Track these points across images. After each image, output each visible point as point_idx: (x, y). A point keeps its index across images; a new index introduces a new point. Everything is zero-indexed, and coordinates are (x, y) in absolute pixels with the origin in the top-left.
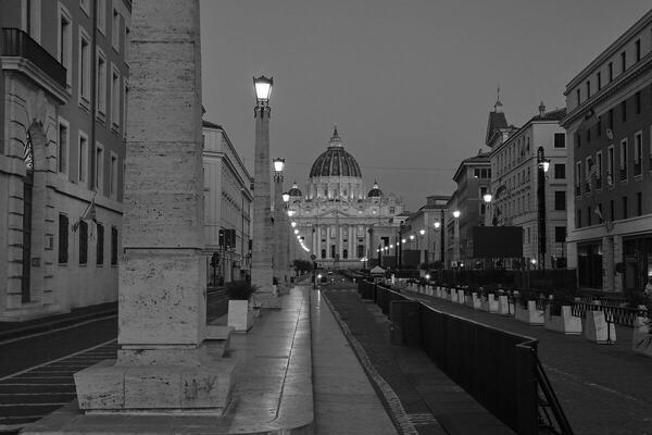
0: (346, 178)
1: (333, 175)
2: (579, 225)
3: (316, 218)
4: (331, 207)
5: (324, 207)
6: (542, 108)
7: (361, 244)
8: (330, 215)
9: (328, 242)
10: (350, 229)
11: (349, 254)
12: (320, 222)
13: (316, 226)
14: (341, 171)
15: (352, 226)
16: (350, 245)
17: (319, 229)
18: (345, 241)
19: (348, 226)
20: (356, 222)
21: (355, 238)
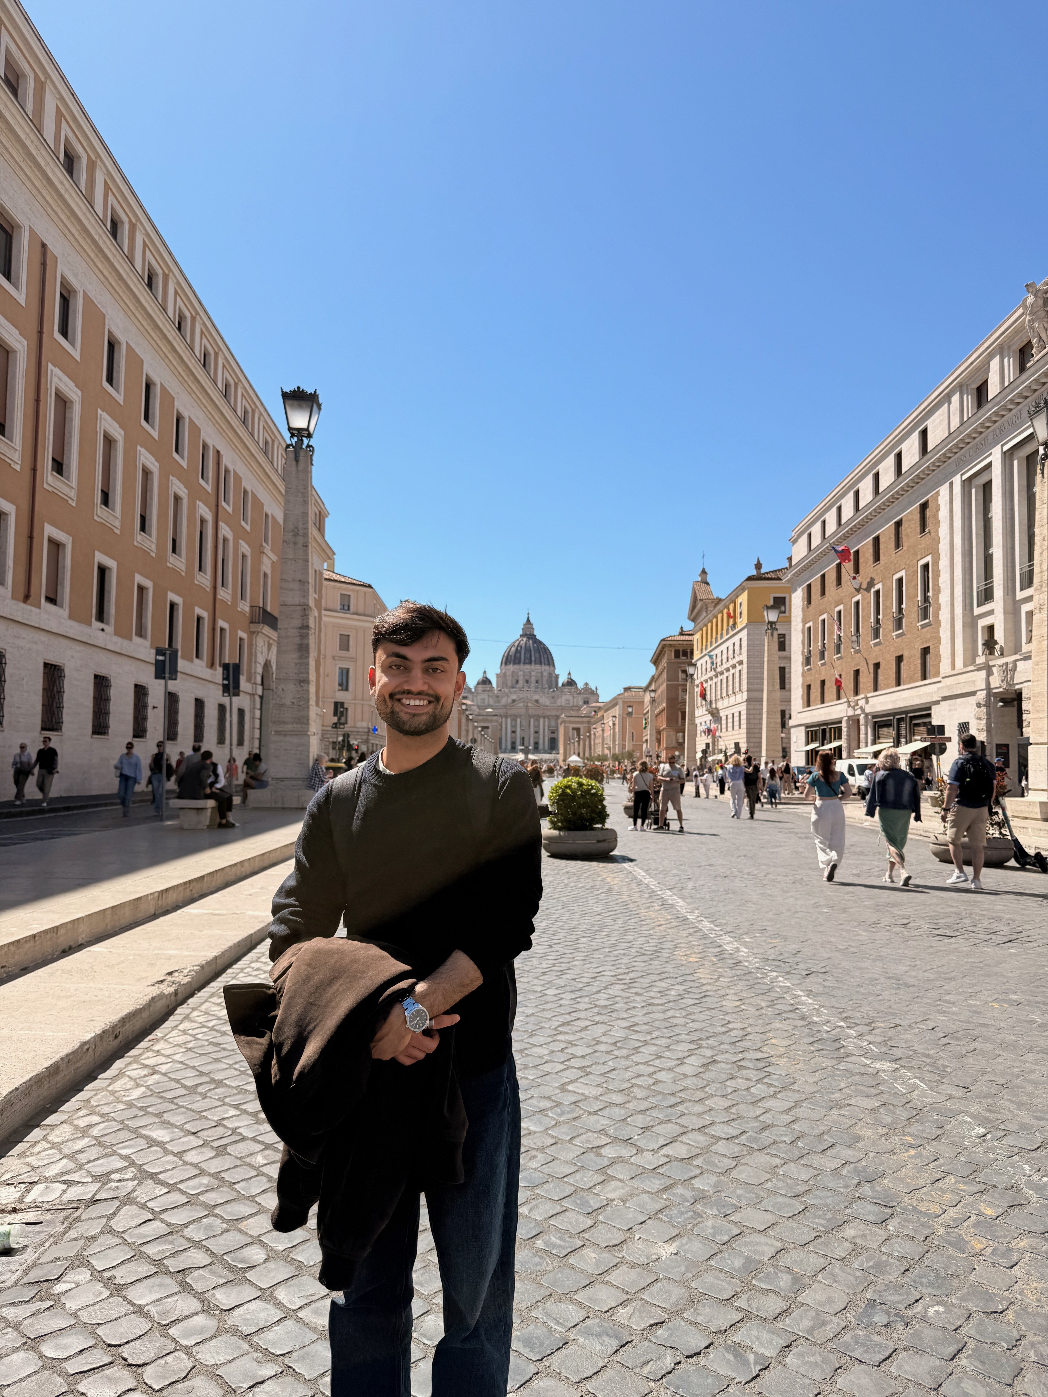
0: (538, 667)
1: (524, 663)
2: (808, 703)
4: (522, 697)
5: (514, 697)
6: (758, 566)
7: (553, 736)
9: (518, 733)
10: (542, 720)
11: (541, 747)
12: (509, 712)
13: (506, 717)
14: (533, 659)
15: (544, 717)
16: (541, 737)
17: (509, 720)
18: (536, 732)
19: (539, 717)
20: (548, 713)
21: (546, 730)
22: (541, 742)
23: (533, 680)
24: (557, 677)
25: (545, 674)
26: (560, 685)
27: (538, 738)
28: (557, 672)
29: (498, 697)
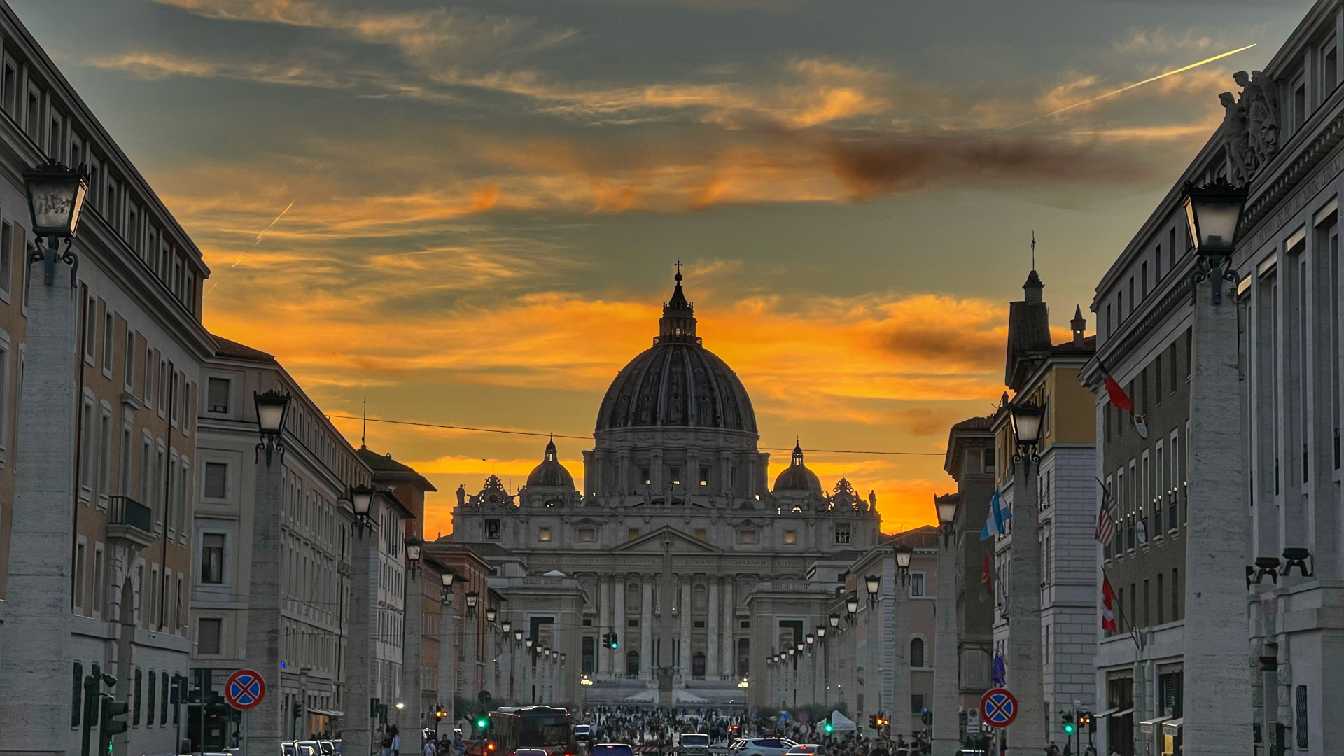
0: (706, 433)
1: (668, 421)
3: (610, 553)
4: (658, 523)
7: (745, 634)
8: (655, 547)
9: (646, 626)
10: (714, 590)
11: (711, 665)
12: (624, 566)
13: (611, 579)
14: (693, 409)
15: (721, 581)
16: (713, 637)
17: (620, 588)
18: (699, 624)
19: (708, 579)
20: (733, 568)
21: (728, 620)
22: (712, 652)
23: (693, 468)
24: (763, 459)
25: (725, 454)
26: (771, 487)
27: (705, 639)
28: (761, 446)
29: (587, 521)
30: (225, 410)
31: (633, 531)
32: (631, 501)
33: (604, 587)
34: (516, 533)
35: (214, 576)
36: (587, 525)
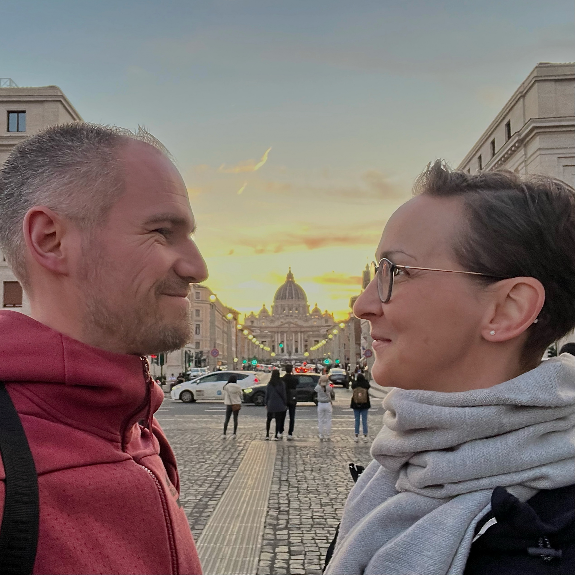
0: (297, 301)
1: (289, 298)
3: (277, 327)
4: (287, 320)
5: (282, 320)
7: (306, 343)
8: (286, 325)
9: (285, 342)
11: (299, 350)
12: (280, 330)
19: (298, 332)
21: (302, 340)
22: (299, 347)
24: (309, 307)
25: (301, 305)
26: (311, 312)
27: (298, 345)
28: (308, 304)
30: (199, 298)
31: (282, 322)
32: (281, 316)
33: (276, 334)
34: (257, 323)
35: (198, 333)
36: (272, 321)
